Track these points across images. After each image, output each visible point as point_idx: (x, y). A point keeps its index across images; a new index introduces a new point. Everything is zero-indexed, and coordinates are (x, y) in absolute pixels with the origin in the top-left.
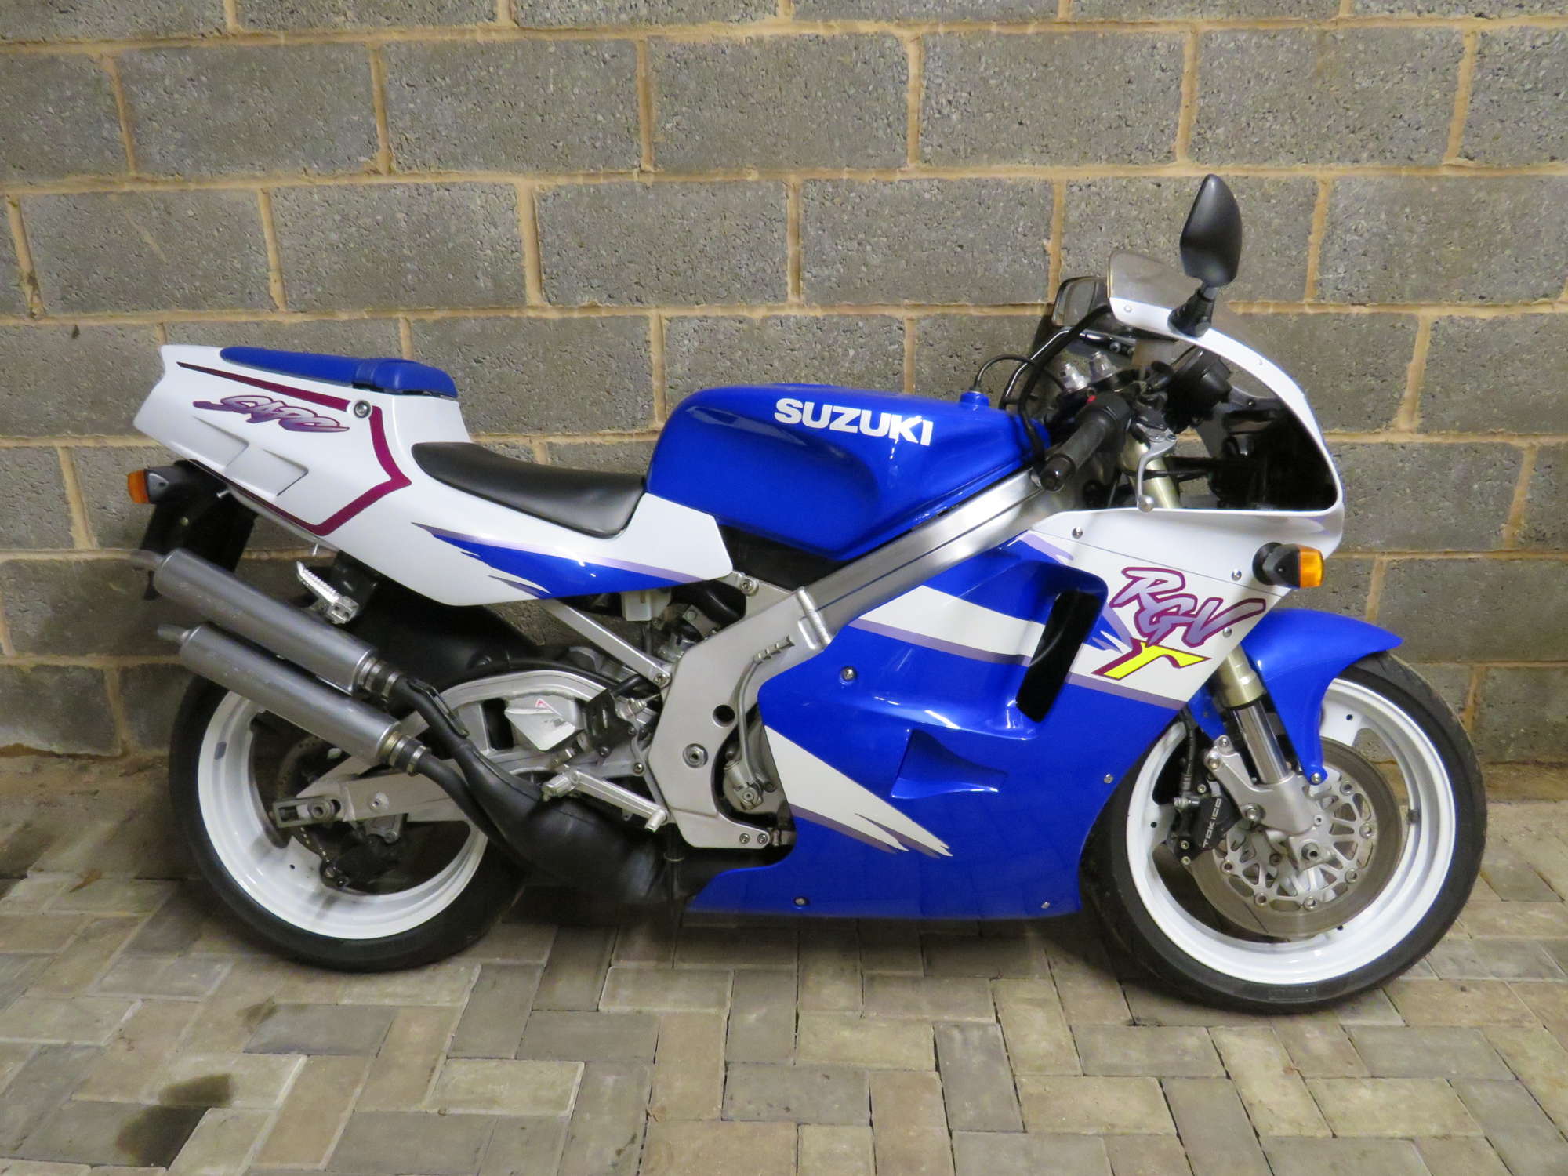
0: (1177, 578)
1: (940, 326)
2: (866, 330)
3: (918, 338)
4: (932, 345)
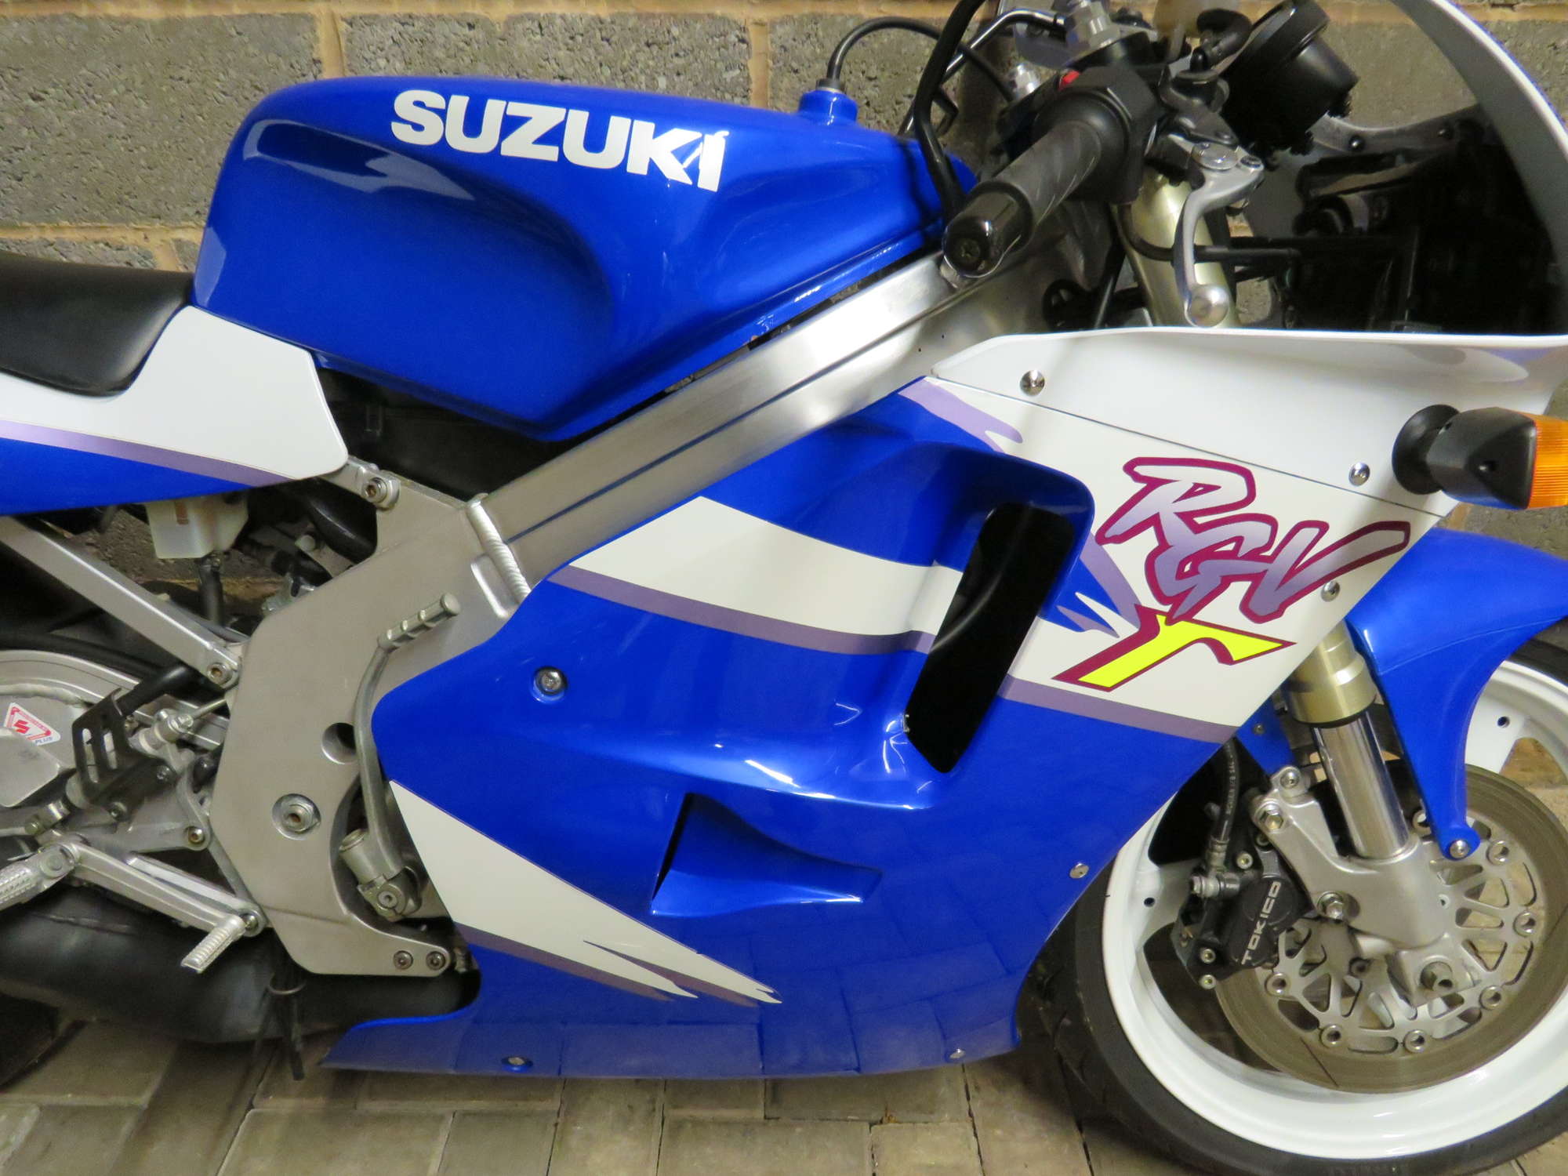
0: (1240, 481)
1: (809, 36)
2: (684, 42)
3: (775, 60)
4: (796, 71)
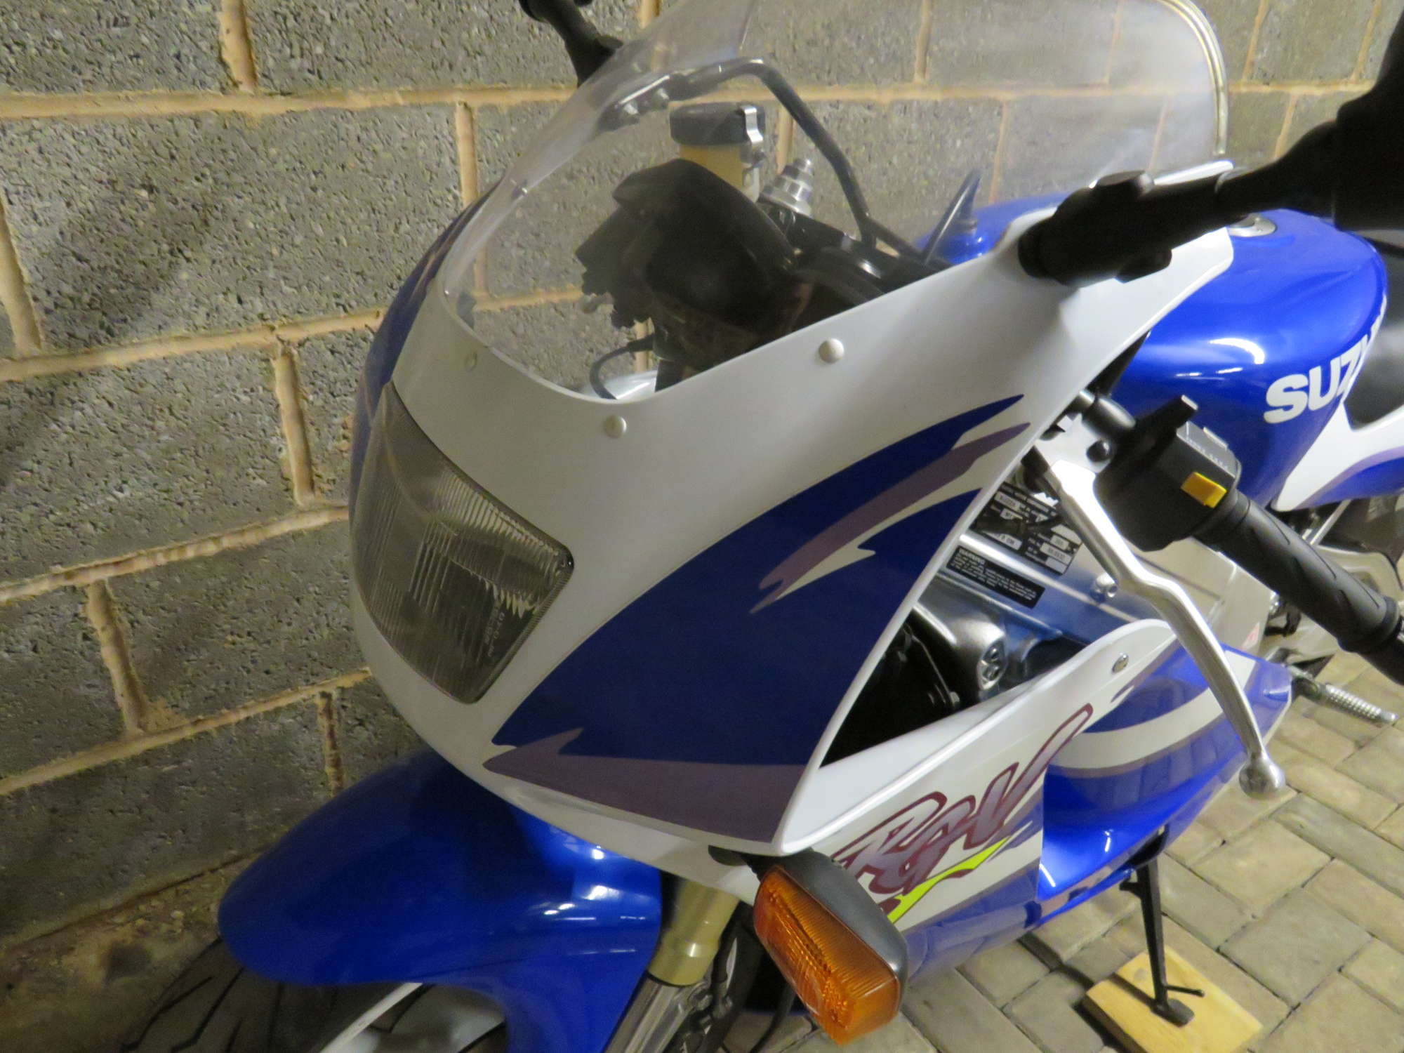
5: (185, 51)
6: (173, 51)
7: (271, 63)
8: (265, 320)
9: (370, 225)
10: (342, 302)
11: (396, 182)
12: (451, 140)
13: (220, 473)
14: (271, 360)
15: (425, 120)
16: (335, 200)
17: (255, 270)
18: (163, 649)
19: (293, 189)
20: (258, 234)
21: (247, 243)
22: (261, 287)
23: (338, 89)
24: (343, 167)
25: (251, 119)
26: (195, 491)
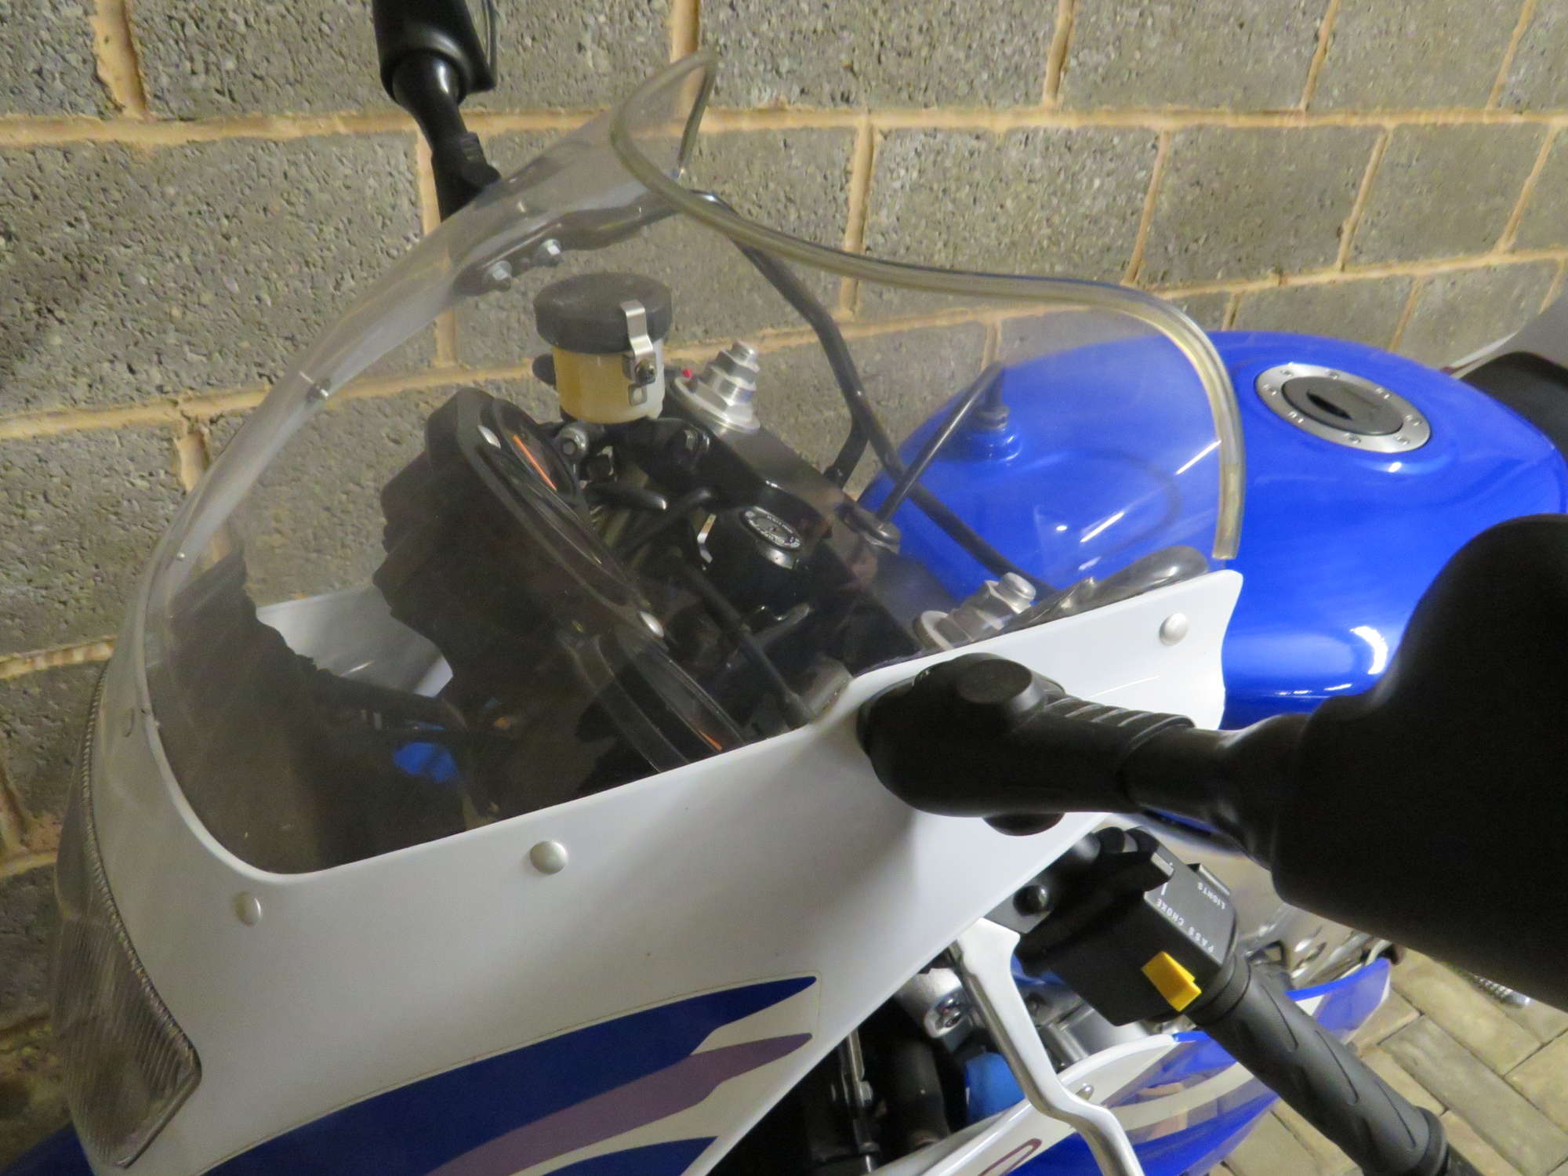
5: (47, 66)
6: (32, 66)
7: (164, 80)
8: (166, 393)
9: (302, 281)
10: (266, 371)
11: (337, 229)
12: (410, 177)
13: (112, 568)
14: (175, 441)
15: (375, 152)
16: (254, 250)
17: (150, 334)
18: (48, 760)
19: (198, 237)
20: (153, 291)
21: (138, 302)
22: (159, 355)
23: (257, 114)
24: (265, 210)
25: (141, 152)
26: (81, 588)
